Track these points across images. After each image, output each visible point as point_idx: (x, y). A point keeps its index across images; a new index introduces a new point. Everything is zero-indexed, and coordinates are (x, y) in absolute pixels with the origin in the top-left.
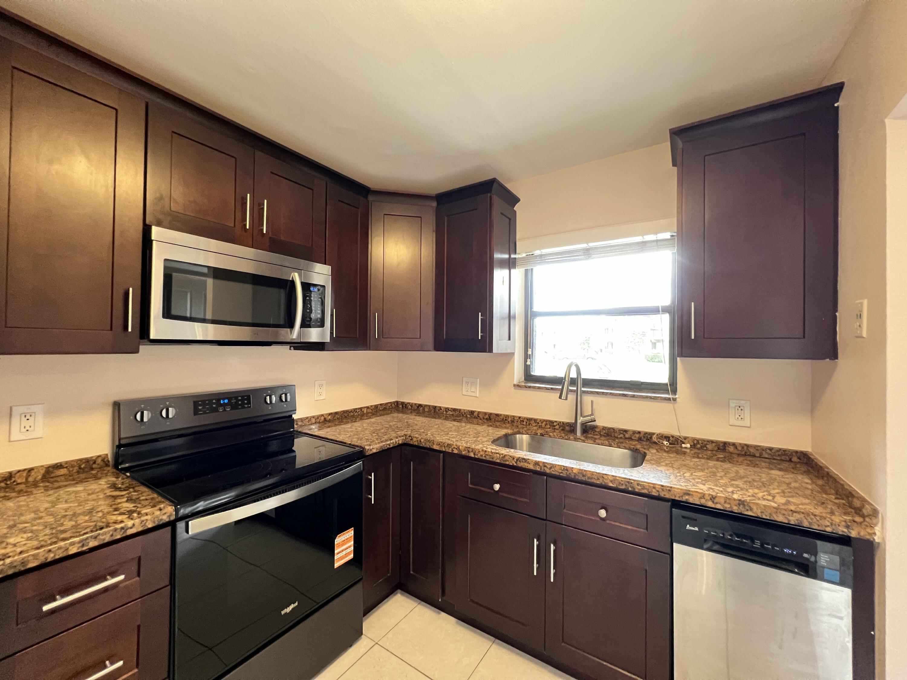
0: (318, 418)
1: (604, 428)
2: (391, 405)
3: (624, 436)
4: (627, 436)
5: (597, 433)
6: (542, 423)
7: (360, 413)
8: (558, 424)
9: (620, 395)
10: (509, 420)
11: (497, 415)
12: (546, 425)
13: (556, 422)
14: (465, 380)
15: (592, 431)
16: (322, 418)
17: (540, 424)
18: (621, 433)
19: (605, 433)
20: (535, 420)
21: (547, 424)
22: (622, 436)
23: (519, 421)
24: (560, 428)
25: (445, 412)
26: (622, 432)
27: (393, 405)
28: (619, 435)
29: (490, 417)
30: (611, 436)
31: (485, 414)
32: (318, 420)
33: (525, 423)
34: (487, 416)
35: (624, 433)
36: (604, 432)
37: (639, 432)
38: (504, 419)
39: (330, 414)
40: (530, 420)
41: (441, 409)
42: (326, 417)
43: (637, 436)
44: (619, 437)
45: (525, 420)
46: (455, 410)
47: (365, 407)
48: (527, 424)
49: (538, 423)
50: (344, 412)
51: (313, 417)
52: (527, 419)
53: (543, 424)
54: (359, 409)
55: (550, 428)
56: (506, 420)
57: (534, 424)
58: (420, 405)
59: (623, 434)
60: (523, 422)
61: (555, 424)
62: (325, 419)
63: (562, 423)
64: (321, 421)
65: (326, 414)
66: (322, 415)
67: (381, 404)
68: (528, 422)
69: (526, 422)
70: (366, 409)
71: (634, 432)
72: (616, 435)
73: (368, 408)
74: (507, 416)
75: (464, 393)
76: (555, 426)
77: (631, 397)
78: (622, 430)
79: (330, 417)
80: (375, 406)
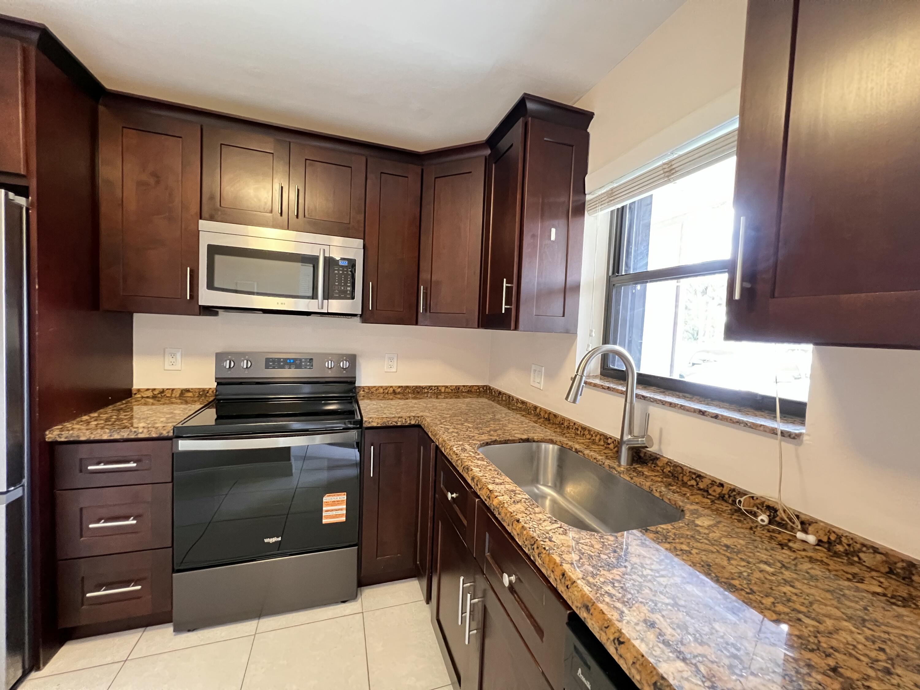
0: (386, 389)
1: (669, 463)
2: (479, 389)
3: (697, 484)
4: (701, 486)
5: (659, 469)
6: (596, 436)
7: (436, 391)
8: (613, 442)
9: (695, 411)
10: (566, 424)
11: (555, 416)
12: (600, 440)
13: (611, 438)
14: (533, 367)
15: (652, 463)
16: (391, 389)
17: (594, 438)
18: (692, 478)
19: (669, 471)
20: (589, 431)
22: (693, 482)
23: (574, 428)
24: (614, 448)
25: (516, 404)
26: (694, 476)
27: (481, 389)
28: (690, 480)
29: (549, 417)
30: (678, 479)
31: (546, 411)
32: (386, 391)
33: (579, 432)
34: (546, 416)
35: (698, 479)
36: (669, 469)
37: (721, 485)
38: (561, 423)
39: (399, 387)
40: (584, 428)
41: (513, 400)
43: (719, 490)
44: (689, 483)
45: (580, 429)
46: (523, 402)
47: (443, 386)
48: (582, 434)
49: (592, 436)
50: (417, 387)
51: (382, 387)
52: (582, 428)
53: (597, 438)
54: (435, 386)
55: (603, 446)
56: (562, 424)
57: (588, 436)
58: (500, 393)
59: (696, 481)
60: (578, 430)
61: (609, 441)
62: (394, 390)
63: (617, 441)
64: (389, 392)
65: (396, 387)
66: (391, 387)
67: (464, 386)
68: (582, 431)
70: (444, 388)
71: (713, 483)
72: (685, 479)
73: (446, 387)
74: (564, 419)
75: (532, 384)
76: (609, 444)
77: (712, 417)
78: (695, 474)
79: (399, 390)
80: (456, 386)
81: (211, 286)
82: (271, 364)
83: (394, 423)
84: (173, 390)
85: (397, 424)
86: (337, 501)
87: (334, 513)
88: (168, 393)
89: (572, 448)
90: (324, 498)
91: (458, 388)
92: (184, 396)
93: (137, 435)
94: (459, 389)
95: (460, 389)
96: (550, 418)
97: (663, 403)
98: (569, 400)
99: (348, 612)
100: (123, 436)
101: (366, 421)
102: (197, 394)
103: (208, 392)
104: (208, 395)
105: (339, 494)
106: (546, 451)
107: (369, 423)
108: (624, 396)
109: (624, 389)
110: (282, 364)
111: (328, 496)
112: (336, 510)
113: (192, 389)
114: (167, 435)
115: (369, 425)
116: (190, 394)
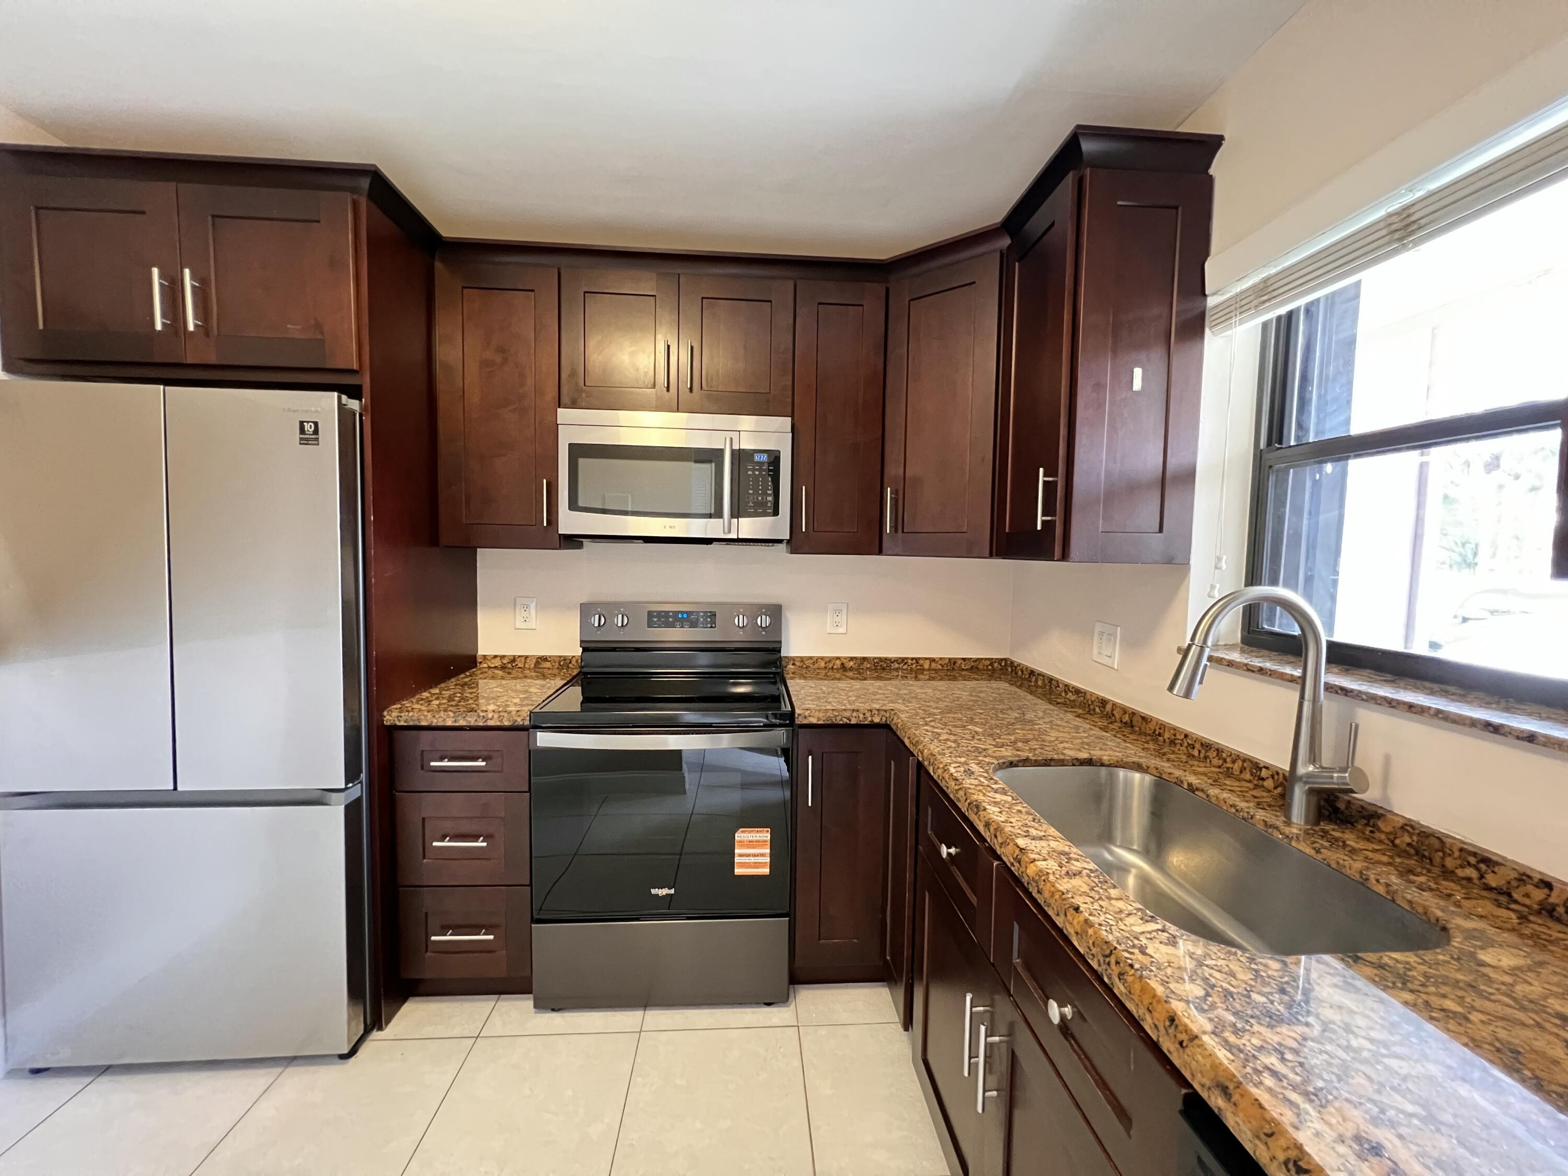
0: (830, 661)
1: (1408, 826)
2: (991, 664)
3: (1482, 877)
4: (1492, 880)
5: (1383, 837)
6: (1234, 762)
7: (914, 666)
8: (1273, 777)
9: (1473, 723)
10: (1167, 736)
11: (1144, 719)
12: (1242, 770)
13: (1267, 768)
14: (1098, 628)
15: (1367, 825)
16: (838, 662)
17: (1229, 765)
18: (1469, 864)
19: (1409, 844)
20: (1219, 751)
21: (1245, 769)
22: (1471, 872)
23: (1186, 744)
24: (1275, 788)
25: (1063, 694)
26: (1472, 860)
27: (996, 665)
28: (1462, 867)
29: (1131, 721)
30: (1431, 863)
31: (1124, 710)
32: (830, 666)
33: (1196, 753)
34: (1126, 718)
35: (1483, 867)
36: (1407, 839)
37: (1547, 884)
38: (1157, 733)
39: (852, 659)
40: (1207, 746)
41: (1059, 686)
42: (845, 661)
43: (1539, 895)
44: (1460, 873)
45: (1198, 746)
46: (1078, 691)
47: (926, 659)
48: (1202, 755)
49: (1225, 761)
50: (881, 659)
51: (822, 658)
52: (1202, 744)
53: (1237, 767)
54: (912, 659)
55: (1250, 781)
56: (1160, 735)
57: (1216, 762)
58: (1032, 672)
59: (1478, 869)
60: (1193, 748)
61: (1264, 773)
62: (842, 664)
63: (1281, 776)
64: (835, 667)
65: (846, 658)
66: (838, 658)
67: (964, 659)
68: (1203, 751)
69: (1200, 752)
70: (928, 662)
71: (1524, 877)
72: (1450, 863)
73: (932, 660)
74: (1163, 726)
75: (1096, 657)
76: (1263, 779)
77: (1518, 738)
78: (1475, 854)
79: (851, 663)
80: (950, 659)
81: (574, 505)
82: (655, 620)
83: (845, 720)
84: (527, 657)
85: (850, 721)
86: (756, 841)
87: (752, 860)
88: (520, 661)
89: (1182, 782)
90: (736, 835)
91: (952, 662)
92: (541, 666)
93: (486, 721)
94: (955, 663)
95: (957, 665)
96: (1134, 723)
97: (1391, 703)
98: (1175, 693)
99: (776, 1021)
100: (470, 722)
101: (799, 715)
102: (557, 665)
103: (570, 662)
104: (570, 665)
105: (759, 829)
106: (1128, 783)
107: (805, 717)
108: (1299, 687)
109: (1298, 673)
110: (671, 620)
111: (743, 832)
112: (755, 855)
113: (550, 657)
114: (521, 723)
115: (805, 722)
116: (548, 665)
